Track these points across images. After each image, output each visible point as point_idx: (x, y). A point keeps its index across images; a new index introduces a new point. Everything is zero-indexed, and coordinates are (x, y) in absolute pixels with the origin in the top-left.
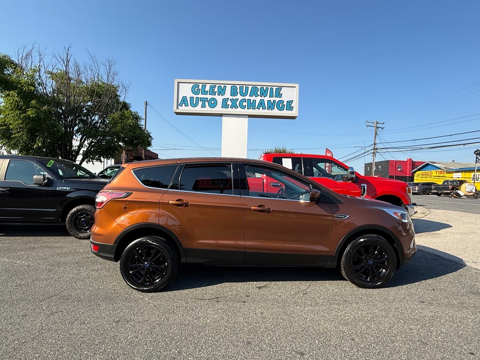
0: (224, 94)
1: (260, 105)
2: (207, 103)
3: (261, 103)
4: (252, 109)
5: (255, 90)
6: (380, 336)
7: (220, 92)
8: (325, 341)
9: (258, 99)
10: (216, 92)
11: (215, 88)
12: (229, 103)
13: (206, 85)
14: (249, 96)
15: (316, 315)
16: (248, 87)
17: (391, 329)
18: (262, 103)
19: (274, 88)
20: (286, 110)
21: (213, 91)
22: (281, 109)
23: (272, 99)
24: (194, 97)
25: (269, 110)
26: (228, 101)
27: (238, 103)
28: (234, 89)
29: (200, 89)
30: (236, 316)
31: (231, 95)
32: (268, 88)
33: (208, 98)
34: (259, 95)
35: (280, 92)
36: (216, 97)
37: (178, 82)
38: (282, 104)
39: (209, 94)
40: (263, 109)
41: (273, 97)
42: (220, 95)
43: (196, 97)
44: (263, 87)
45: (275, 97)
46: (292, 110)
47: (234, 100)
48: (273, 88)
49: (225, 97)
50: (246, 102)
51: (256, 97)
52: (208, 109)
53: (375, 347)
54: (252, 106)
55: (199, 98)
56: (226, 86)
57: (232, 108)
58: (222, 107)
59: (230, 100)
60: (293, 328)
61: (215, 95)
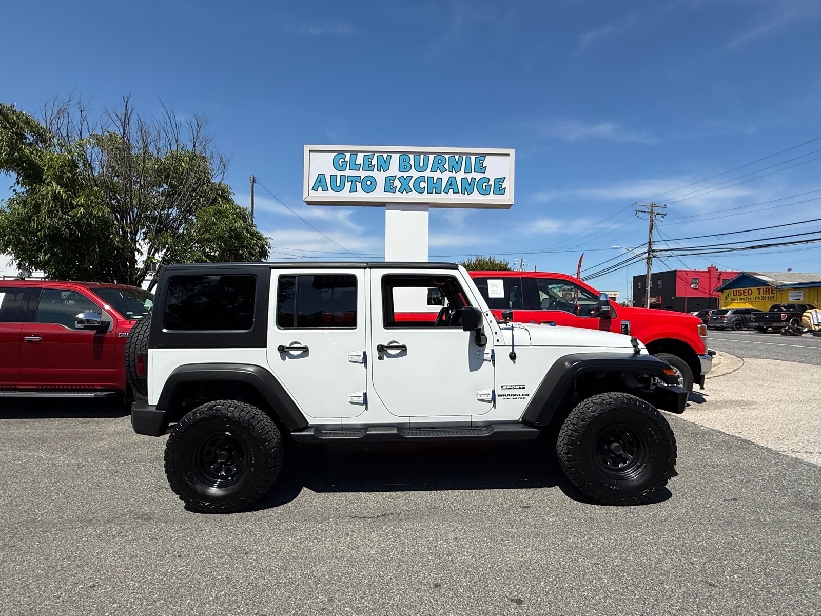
0: (388, 169)
1: (448, 187)
2: (359, 185)
4: (435, 193)
5: (440, 161)
7: (381, 166)
9: (445, 176)
10: (374, 165)
11: (372, 159)
12: (397, 183)
13: (357, 155)
14: (431, 171)
16: (429, 156)
18: (452, 183)
19: (473, 158)
20: (493, 193)
21: (369, 165)
22: (485, 192)
23: (469, 176)
24: (337, 175)
25: (465, 194)
26: (394, 181)
27: (411, 184)
28: (405, 160)
29: (347, 161)
30: (416, 545)
31: (399, 171)
32: (463, 157)
33: (360, 176)
34: (448, 169)
35: (483, 163)
36: (375, 174)
37: (310, 151)
38: (487, 184)
39: (363, 170)
40: (453, 193)
41: (471, 172)
42: (380, 171)
43: (341, 175)
44: (454, 156)
45: (474, 172)
46: (504, 194)
47: (405, 179)
48: (470, 157)
49: (388, 173)
50: (425, 182)
51: (442, 173)
52: (361, 196)
53: (633, 592)
54: (436, 188)
55: (345, 176)
56: (391, 156)
57: (402, 193)
58: (384, 192)
59: (398, 178)
61: (373, 171)
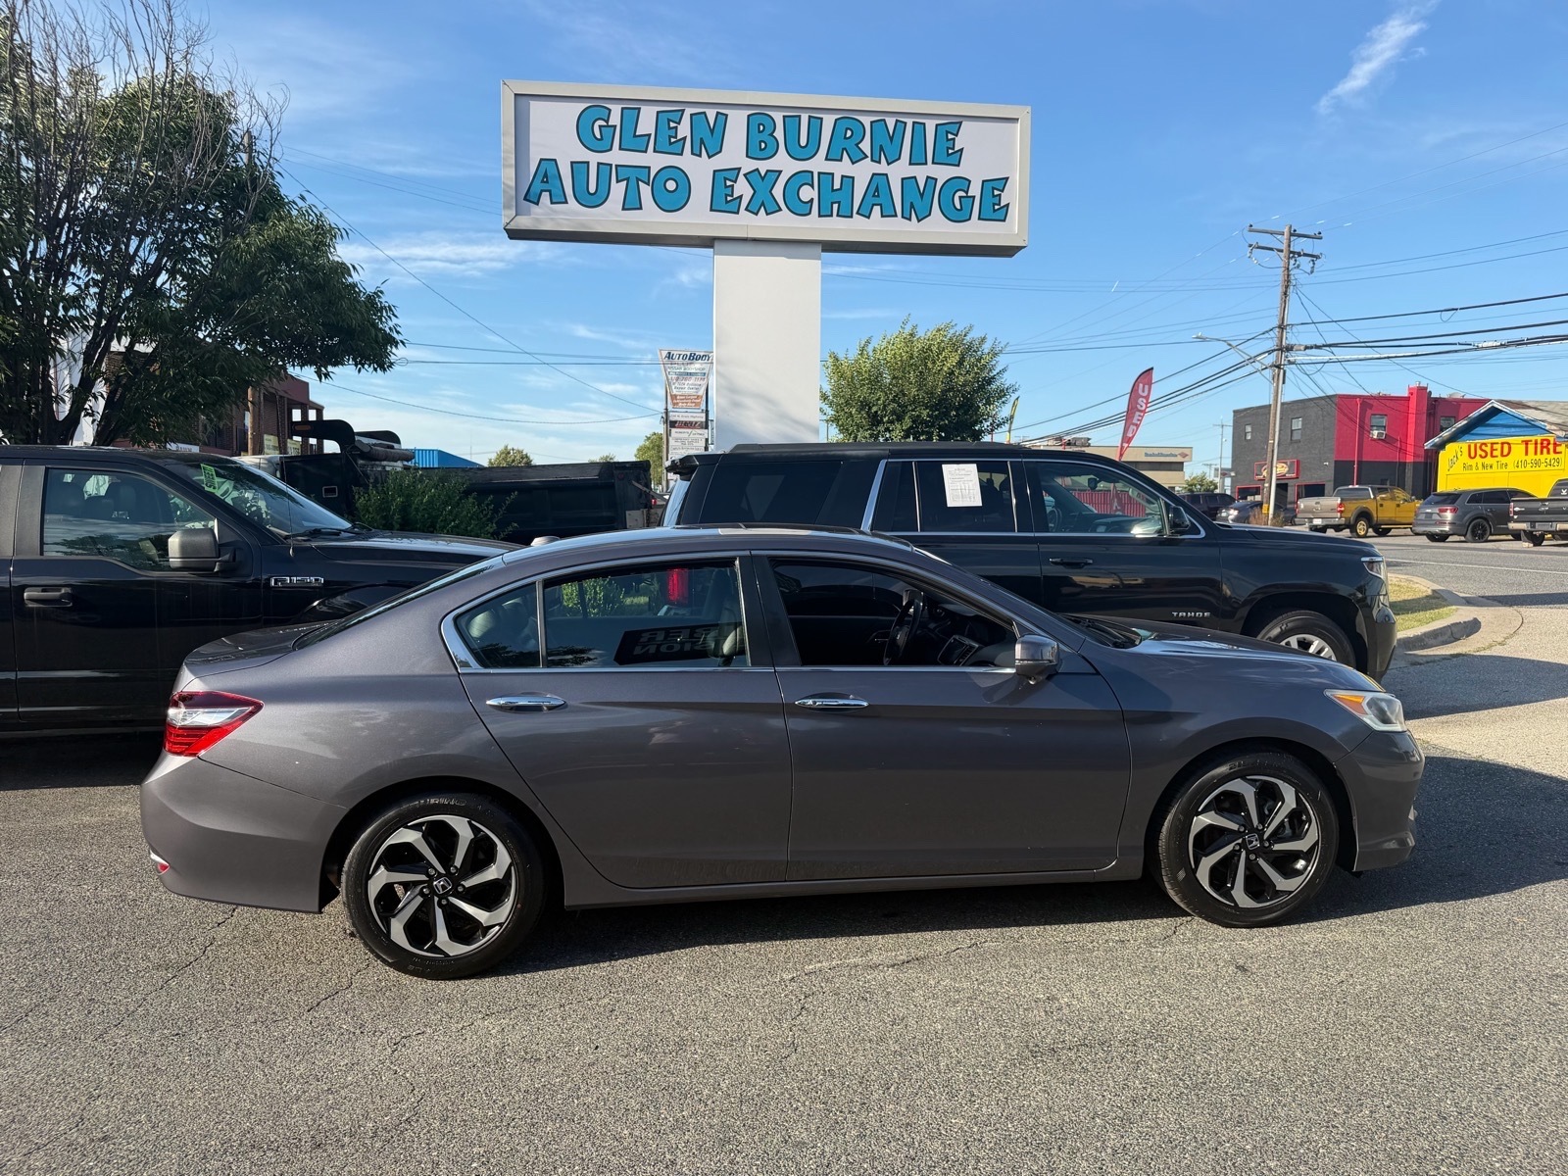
0: (720, 151)
1: (870, 200)
2: (645, 191)
3: (877, 190)
4: (838, 215)
5: (849, 133)
6: (1472, 1027)
7: (702, 142)
8: (1321, 1052)
9: (862, 173)
10: (685, 138)
11: (679, 123)
12: (742, 188)
13: (639, 109)
14: (827, 159)
15: (1263, 986)
16: (821, 119)
17: (1497, 1008)
18: (878, 187)
19: (930, 126)
20: (979, 219)
21: (670, 137)
22: (958, 216)
23: (921, 173)
24: (588, 163)
25: (910, 219)
26: (735, 182)
27: (778, 192)
28: (762, 128)
29: (615, 127)
31: (747, 156)
32: (905, 123)
33: (649, 168)
34: (868, 152)
35: (954, 139)
36: (686, 161)
37: (516, 95)
38: (964, 194)
39: (655, 151)
40: (882, 216)
41: (926, 164)
42: (700, 156)
43: (599, 164)
44: (884, 120)
45: (933, 163)
46: (1004, 220)
47: (763, 178)
48: (924, 124)
49: (721, 162)
50: (813, 188)
51: (853, 163)
52: (651, 218)
54: (839, 203)
55: (611, 165)
56: (726, 115)
57: (756, 214)
58: (711, 210)
59: (745, 175)
60: (1212, 1026)
61: (681, 154)
